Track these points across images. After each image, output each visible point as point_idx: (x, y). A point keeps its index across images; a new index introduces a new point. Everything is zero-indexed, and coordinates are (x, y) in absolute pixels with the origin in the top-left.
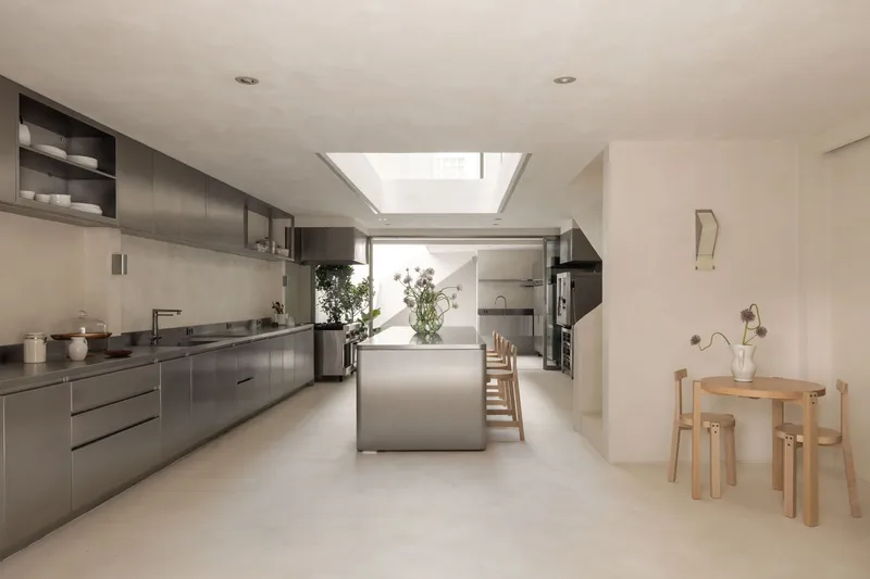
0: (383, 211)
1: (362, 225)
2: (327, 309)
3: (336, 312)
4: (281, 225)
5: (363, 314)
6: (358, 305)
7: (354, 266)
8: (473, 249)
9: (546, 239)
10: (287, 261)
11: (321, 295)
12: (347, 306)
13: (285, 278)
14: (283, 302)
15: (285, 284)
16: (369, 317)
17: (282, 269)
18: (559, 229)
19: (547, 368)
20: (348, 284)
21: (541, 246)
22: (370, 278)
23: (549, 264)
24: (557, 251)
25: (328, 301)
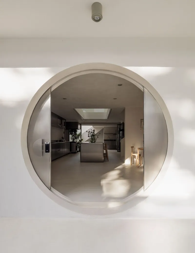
0: (84, 119)
1: (80, 121)
2: (72, 139)
3: (74, 139)
4: (63, 121)
5: (79, 140)
6: (78, 138)
7: (77, 130)
8: (103, 127)
9: (118, 124)
10: (64, 129)
11: (71, 136)
12: (76, 138)
13: (64, 132)
14: (64, 137)
15: (64, 133)
16: (81, 141)
17: (63, 130)
18: (120, 122)
19: (118, 151)
20: (76, 134)
21: (117, 126)
22: (81, 133)
23: (119, 130)
24: (120, 127)
25: (72, 137)
